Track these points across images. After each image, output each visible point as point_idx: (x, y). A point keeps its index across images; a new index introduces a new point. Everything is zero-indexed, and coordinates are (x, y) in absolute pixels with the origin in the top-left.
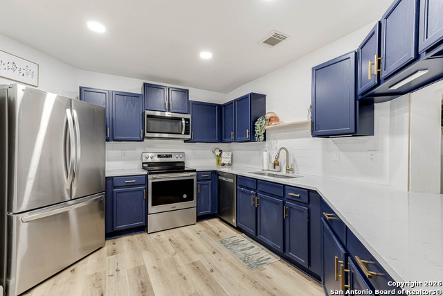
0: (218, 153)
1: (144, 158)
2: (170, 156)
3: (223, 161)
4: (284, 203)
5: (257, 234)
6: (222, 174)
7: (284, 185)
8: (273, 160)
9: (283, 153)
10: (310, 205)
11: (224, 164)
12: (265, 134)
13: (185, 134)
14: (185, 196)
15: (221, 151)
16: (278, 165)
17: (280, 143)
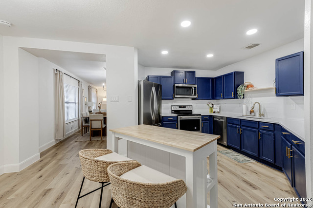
0: (211, 105)
1: (173, 108)
2: (185, 107)
3: (214, 110)
4: (259, 131)
5: (241, 149)
6: (216, 117)
7: (259, 122)
8: (250, 109)
9: (257, 105)
10: (275, 132)
11: (214, 112)
12: (244, 94)
13: (194, 95)
14: (195, 128)
15: (213, 104)
16: (253, 112)
17: (254, 100)
